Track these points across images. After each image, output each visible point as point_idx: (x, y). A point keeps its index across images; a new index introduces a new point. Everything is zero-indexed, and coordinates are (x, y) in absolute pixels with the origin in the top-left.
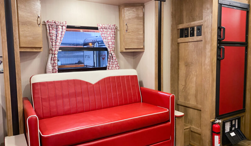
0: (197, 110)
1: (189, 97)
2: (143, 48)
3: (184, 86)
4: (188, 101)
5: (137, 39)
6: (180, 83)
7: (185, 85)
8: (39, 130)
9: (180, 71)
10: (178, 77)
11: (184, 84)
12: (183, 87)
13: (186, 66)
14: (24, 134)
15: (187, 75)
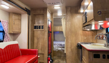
0: (42, 54)
2: (20, 32)
5: (18, 28)
7: (37, 46)
13: (37, 39)
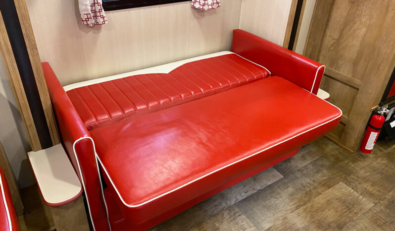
0: (351, 86)
1: (340, 62)
3: (335, 41)
4: (335, 69)
6: (328, 33)
7: (338, 40)
8: (96, 155)
9: (335, 10)
10: (328, 21)
11: (336, 37)
12: (333, 42)
13: (352, 2)
14: (60, 144)
15: (348, 22)
